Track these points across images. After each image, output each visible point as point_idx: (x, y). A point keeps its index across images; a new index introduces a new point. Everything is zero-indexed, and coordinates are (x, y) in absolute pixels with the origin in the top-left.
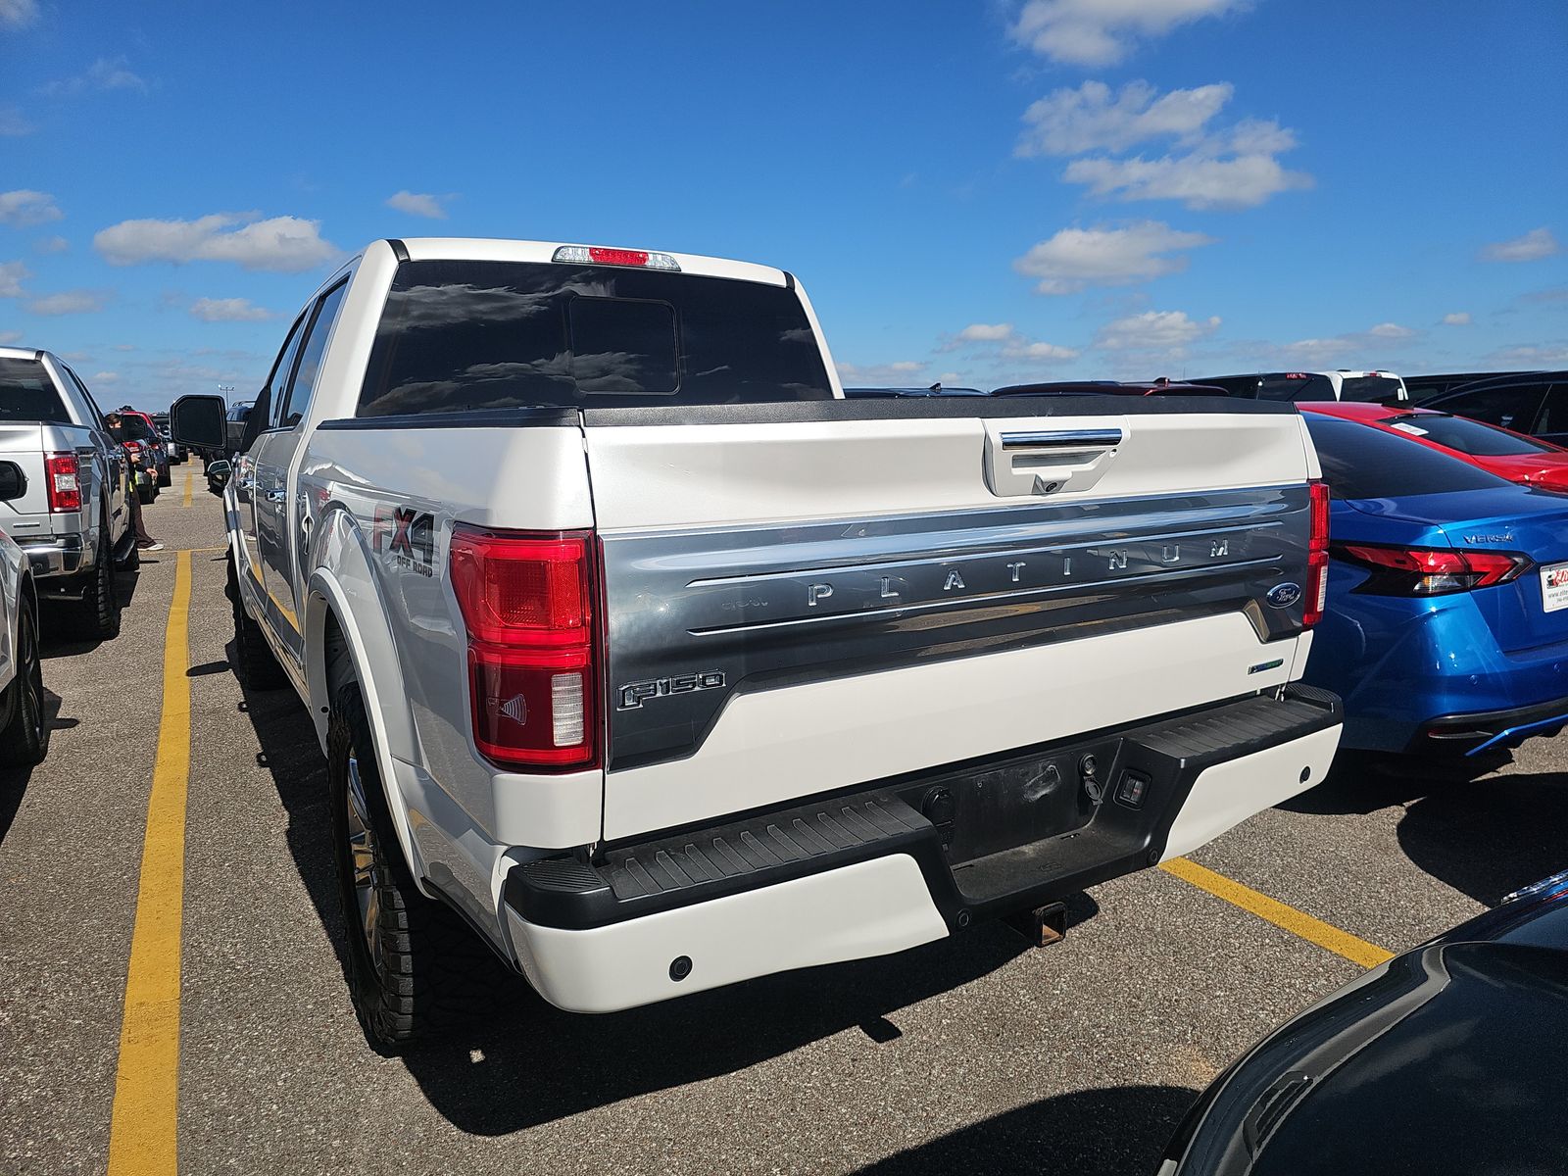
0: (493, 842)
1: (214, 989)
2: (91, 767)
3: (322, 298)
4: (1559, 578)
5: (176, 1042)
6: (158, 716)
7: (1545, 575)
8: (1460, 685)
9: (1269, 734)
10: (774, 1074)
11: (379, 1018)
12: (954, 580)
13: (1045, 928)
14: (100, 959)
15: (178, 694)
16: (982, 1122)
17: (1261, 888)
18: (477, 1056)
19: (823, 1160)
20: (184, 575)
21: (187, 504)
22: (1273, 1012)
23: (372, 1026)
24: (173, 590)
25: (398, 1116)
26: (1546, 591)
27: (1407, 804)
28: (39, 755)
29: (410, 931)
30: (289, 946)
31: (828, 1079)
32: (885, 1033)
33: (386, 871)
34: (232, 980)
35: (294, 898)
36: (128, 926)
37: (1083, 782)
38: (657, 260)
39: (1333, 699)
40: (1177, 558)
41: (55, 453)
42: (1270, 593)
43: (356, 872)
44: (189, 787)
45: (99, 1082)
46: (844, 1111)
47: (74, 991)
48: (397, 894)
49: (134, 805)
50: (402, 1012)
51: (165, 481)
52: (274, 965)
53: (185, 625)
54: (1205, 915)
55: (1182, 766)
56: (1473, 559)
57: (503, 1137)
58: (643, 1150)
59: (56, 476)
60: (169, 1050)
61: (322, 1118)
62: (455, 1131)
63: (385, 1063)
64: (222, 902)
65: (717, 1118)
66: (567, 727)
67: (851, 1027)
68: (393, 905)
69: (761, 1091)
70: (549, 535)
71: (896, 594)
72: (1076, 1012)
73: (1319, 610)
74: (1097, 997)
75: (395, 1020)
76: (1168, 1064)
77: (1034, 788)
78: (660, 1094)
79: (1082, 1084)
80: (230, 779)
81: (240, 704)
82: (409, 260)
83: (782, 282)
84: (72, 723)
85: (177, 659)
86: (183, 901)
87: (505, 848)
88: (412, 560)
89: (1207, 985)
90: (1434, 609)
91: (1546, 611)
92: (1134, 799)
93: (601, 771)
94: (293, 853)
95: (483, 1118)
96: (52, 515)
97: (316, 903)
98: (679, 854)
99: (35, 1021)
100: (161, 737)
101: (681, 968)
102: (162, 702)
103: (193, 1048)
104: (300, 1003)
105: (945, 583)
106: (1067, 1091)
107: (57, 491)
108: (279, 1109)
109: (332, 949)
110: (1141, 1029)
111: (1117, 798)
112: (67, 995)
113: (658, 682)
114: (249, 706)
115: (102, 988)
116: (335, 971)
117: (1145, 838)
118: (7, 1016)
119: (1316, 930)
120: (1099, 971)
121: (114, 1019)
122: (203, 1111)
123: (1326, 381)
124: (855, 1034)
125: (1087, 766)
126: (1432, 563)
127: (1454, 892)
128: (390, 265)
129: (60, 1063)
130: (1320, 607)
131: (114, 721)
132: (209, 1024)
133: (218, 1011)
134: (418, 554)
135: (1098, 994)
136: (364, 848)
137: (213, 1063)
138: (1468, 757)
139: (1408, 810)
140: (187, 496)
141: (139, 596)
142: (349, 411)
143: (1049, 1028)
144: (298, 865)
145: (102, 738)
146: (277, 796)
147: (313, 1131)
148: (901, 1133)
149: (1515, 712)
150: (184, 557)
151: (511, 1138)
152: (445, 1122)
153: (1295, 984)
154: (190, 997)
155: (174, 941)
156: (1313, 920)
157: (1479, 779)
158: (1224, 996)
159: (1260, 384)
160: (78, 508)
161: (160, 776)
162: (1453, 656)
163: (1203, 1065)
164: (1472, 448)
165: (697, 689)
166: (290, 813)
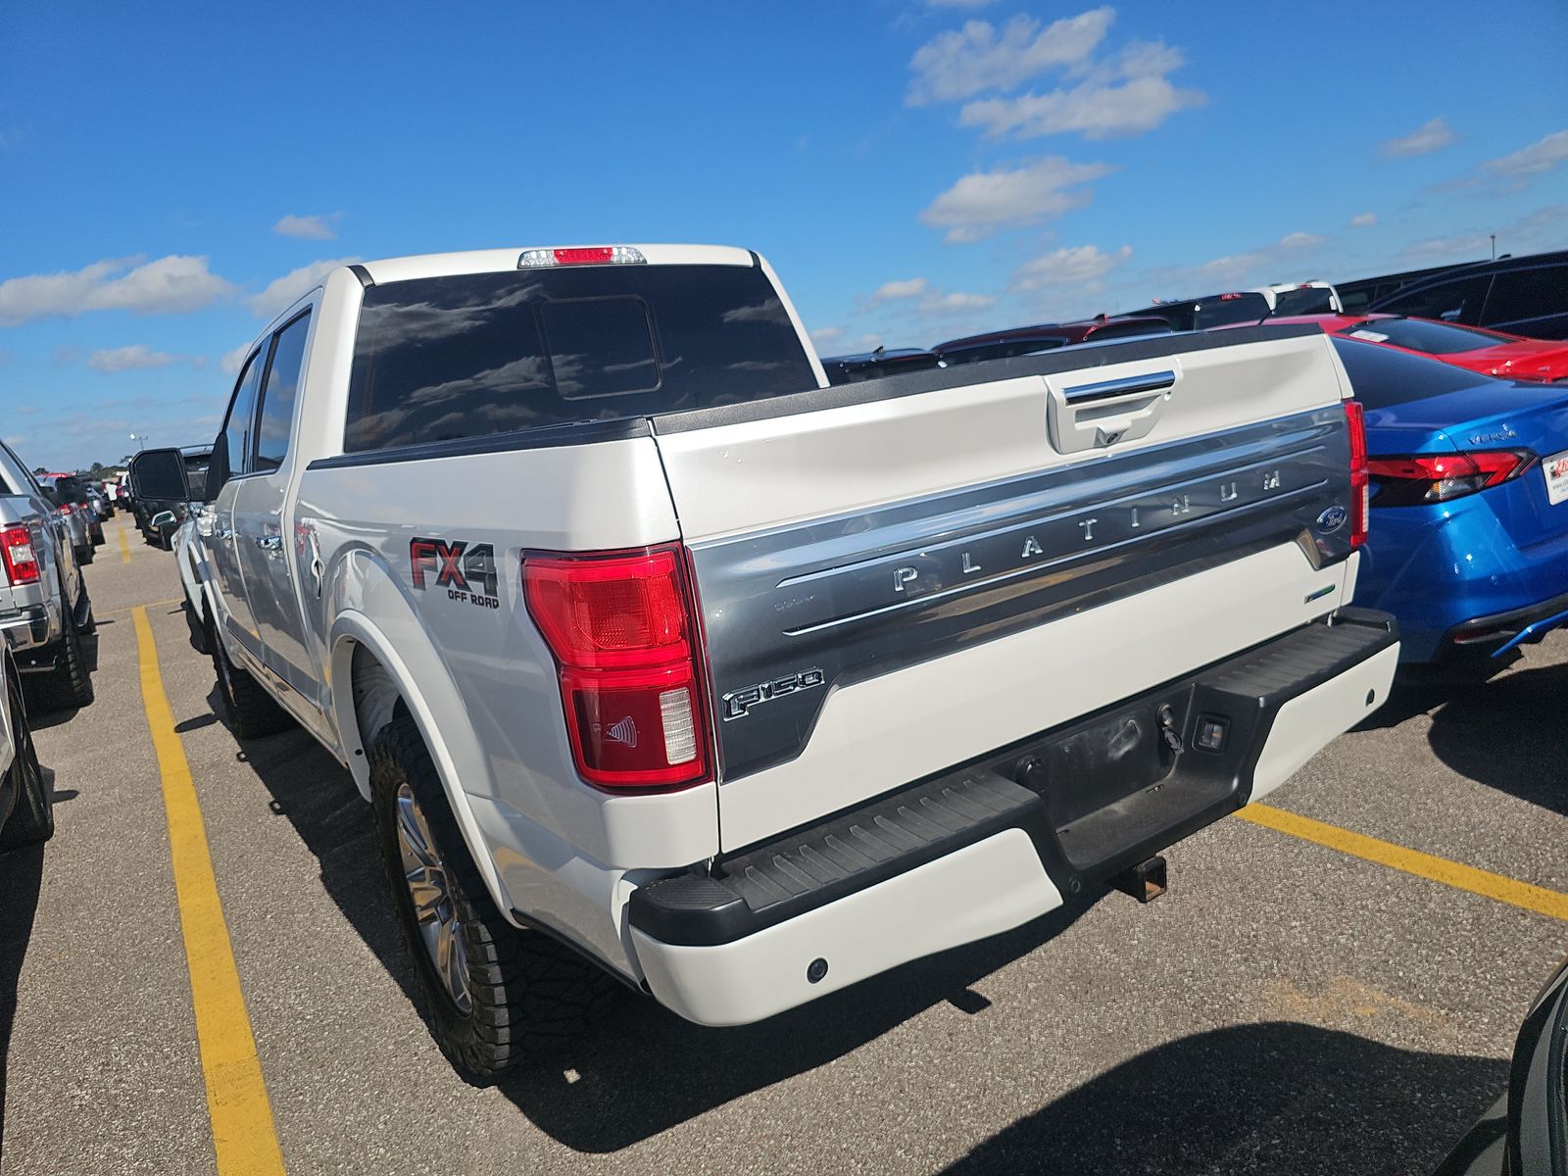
0: (608, 866)
1: (289, 1041)
2: (103, 836)
3: (277, 334)
4: (1560, 468)
5: (265, 1099)
6: (157, 776)
7: (1547, 467)
8: (1481, 587)
9: (1336, 661)
10: (874, 1057)
11: (472, 1051)
12: (1031, 546)
13: (1147, 884)
14: (166, 1026)
15: (172, 753)
16: (1093, 1080)
17: (1310, 813)
18: (572, 1076)
19: (944, 1137)
20: (144, 632)
21: (127, 560)
22: (1352, 935)
23: (464, 1059)
24: (137, 648)
25: (509, 1145)
26: (1550, 483)
27: (1431, 712)
28: (47, 831)
29: (499, 963)
30: (354, 990)
31: (930, 1057)
32: (974, 1004)
33: (469, 907)
34: (305, 1031)
35: (346, 942)
36: (185, 989)
37: (1163, 733)
38: (623, 254)
39: (1390, 619)
40: (1234, 495)
41: (6, 525)
42: (1320, 519)
43: (418, 909)
44: (209, 844)
45: (197, 1147)
46: (953, 1086)
47: (148, 1061)
48: (482, 928)
49: (158, 869)
50: (500, 1042)
51: (99, 539)
52: (344, 1011)
53: (159, 683)
54: (1262, 847)
55: (1262, 705)
56: (1480, 460)
57: (618, 1153)
58: (762, 1148)
59: (10, 548)
60: (259, 1109)
61: (432, 1155)
62: (569, 1153)
63: (482, 1094)
64: (274, 954)
65: (828, 1108)
66: (679, 745)
67: (939, 1001)
68: (480, 939)
69: (866, 1076)
70: (637, 552)
71: (978, 568)
72: (1158, 960)
73: (1364, 531)
74: (1176, 942)
75: (492, 1052)
76: (1261, 1000)
77: (1118, 745)
78: (765, 1091)
79: (1183, 1031)
80: (248, 831)
81: (238, 755)
82: (374, 285)
83: (750, 263)
84: (71, 795)
85: (161, 719)
86: (235, 958)
87: (623, 872)
88: (468, 594)
89: (1281, 917)
90: (1447, 515)
91: (1552, 503)
92: (1214, 744)
93: (714, 783)
94: (333, 897)
95: (594, 1136)
96: (13, 588)
97: (370, 944)
98: (796, 857)
99: (116, 1095)
100: (167, 797)
101: (817, 970)
102: (157, 762)
103: (283, 1103)
104: (380, 1045)
105: (1023, 551)
106: (1169, 1039)
107: (14, 563)
108: (387, 1152)
109: (397, 987)
110: (1227, 969)
111: (1196, 743)
112: (142, 1066)
113: (760, 686)
114: (248, 755)
115: (175, 1056)
116: (408, 1009)
117: (1232, 782)
118: (87, 1094)
119: (1377, 850)
120: (1171, 916)
121: (196, 1084)
122: (311, 1163)
123: (1260, 298)
124: (944, 1009)
125: (1165, 716)
126: (1440, 468)
127: (1498, 794)
128: (356, 291)
129: (153, 1135)
130: (1365, 528)
131: (113, 787)
132: (294, 1077)
133: (299, 1063)
134: (477, 588)
135: (1176, 939)
136: (425, 885)
137: (308, 1113)
138: (1493, 658)
139: (1434, 717)
140: (125, 552)
141: (103, 659)
142: (335, 448)
143: (1136, 979)
144: (341, 908)
145: (106, 805)
146: (301, 842)
147: (427, 1169)
148: (1015, 1100)
149: (1536, 608)
150: (139, 614)
151: (627, 1152)
152: (557, 1145)
153: (1367, 906)
154: (268, 1055)
155: (236, 999)
156: (1370, 840)
157: (1495, 678)
158: (1301, 925)
159: (1197, 308)
160: (37, 578)
161: (177, 837)
162: (1469, 557)
163: (1297, 997)
164: (1432, 348)
165: (797, 689)
166: (320, 857)
